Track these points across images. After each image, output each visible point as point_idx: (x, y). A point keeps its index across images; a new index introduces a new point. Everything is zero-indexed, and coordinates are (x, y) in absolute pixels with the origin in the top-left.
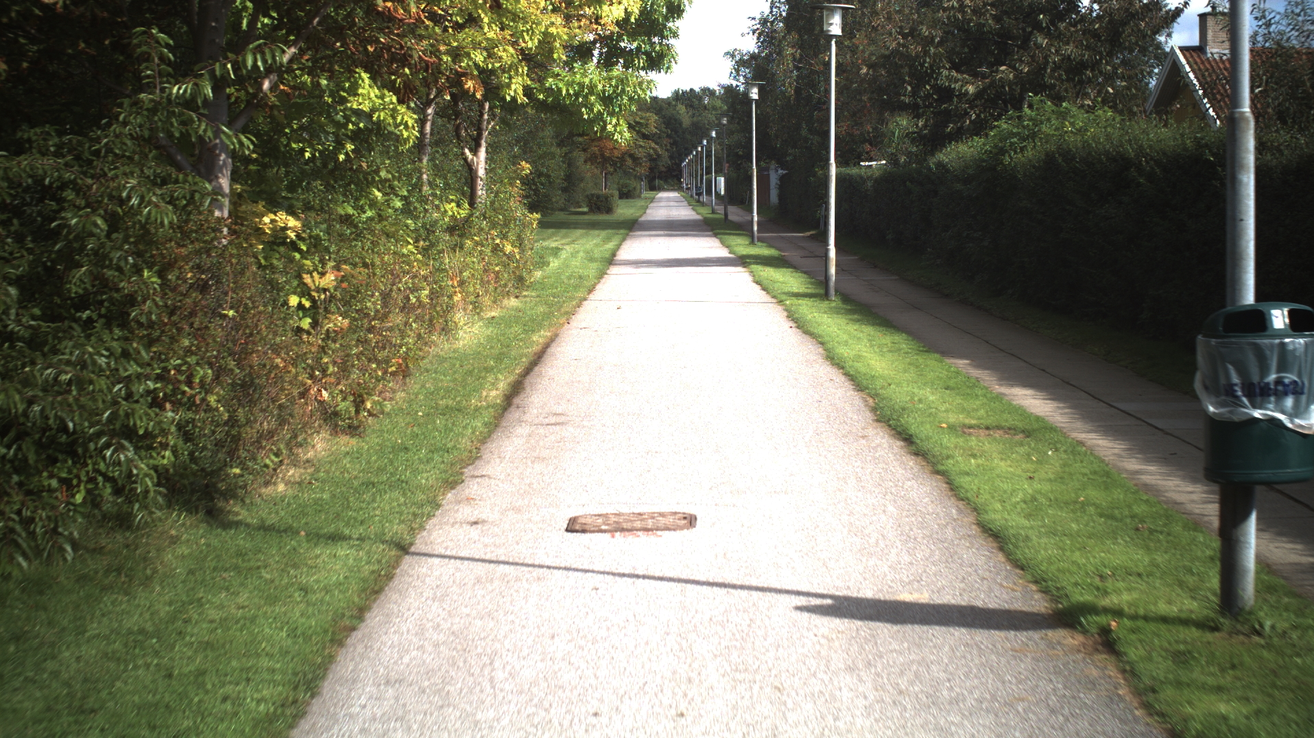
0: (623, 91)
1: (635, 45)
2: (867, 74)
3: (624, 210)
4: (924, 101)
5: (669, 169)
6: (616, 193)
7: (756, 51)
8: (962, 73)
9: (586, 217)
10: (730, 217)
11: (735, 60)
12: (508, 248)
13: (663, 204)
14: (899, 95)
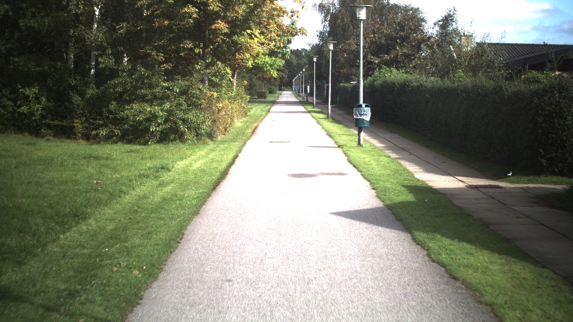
0: (275, 63)
2: (346, 56)
3: (270, 98)
5: (288, 82)
6: (268, 91)
8: (375, 57)
9: (257, 100)
10: (308, 100)
11: (311, 46)
12: (243, 105)
13: (285, 96)
14: (355, 63)
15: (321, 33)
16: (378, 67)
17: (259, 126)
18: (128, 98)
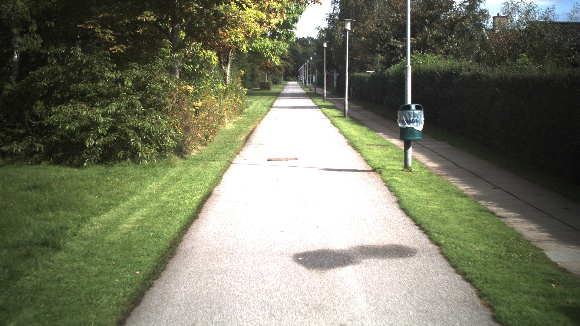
0: (278, 47)
1: (282, 32)
2: (364, 40)
3: (274, 89)
4: (384, 50)
5: (293, 72)
6: (272, 82)
7: (328, 27)
8: (399, 40)
9: (260, 91)
10: (317, 92)
11: (319, 31)
12: (238, 100)
13: (291, 86)
14: (375, 47)
15: (331, 15)
16: (402, 52)
17: (256, 130)
18: (59, 96)
